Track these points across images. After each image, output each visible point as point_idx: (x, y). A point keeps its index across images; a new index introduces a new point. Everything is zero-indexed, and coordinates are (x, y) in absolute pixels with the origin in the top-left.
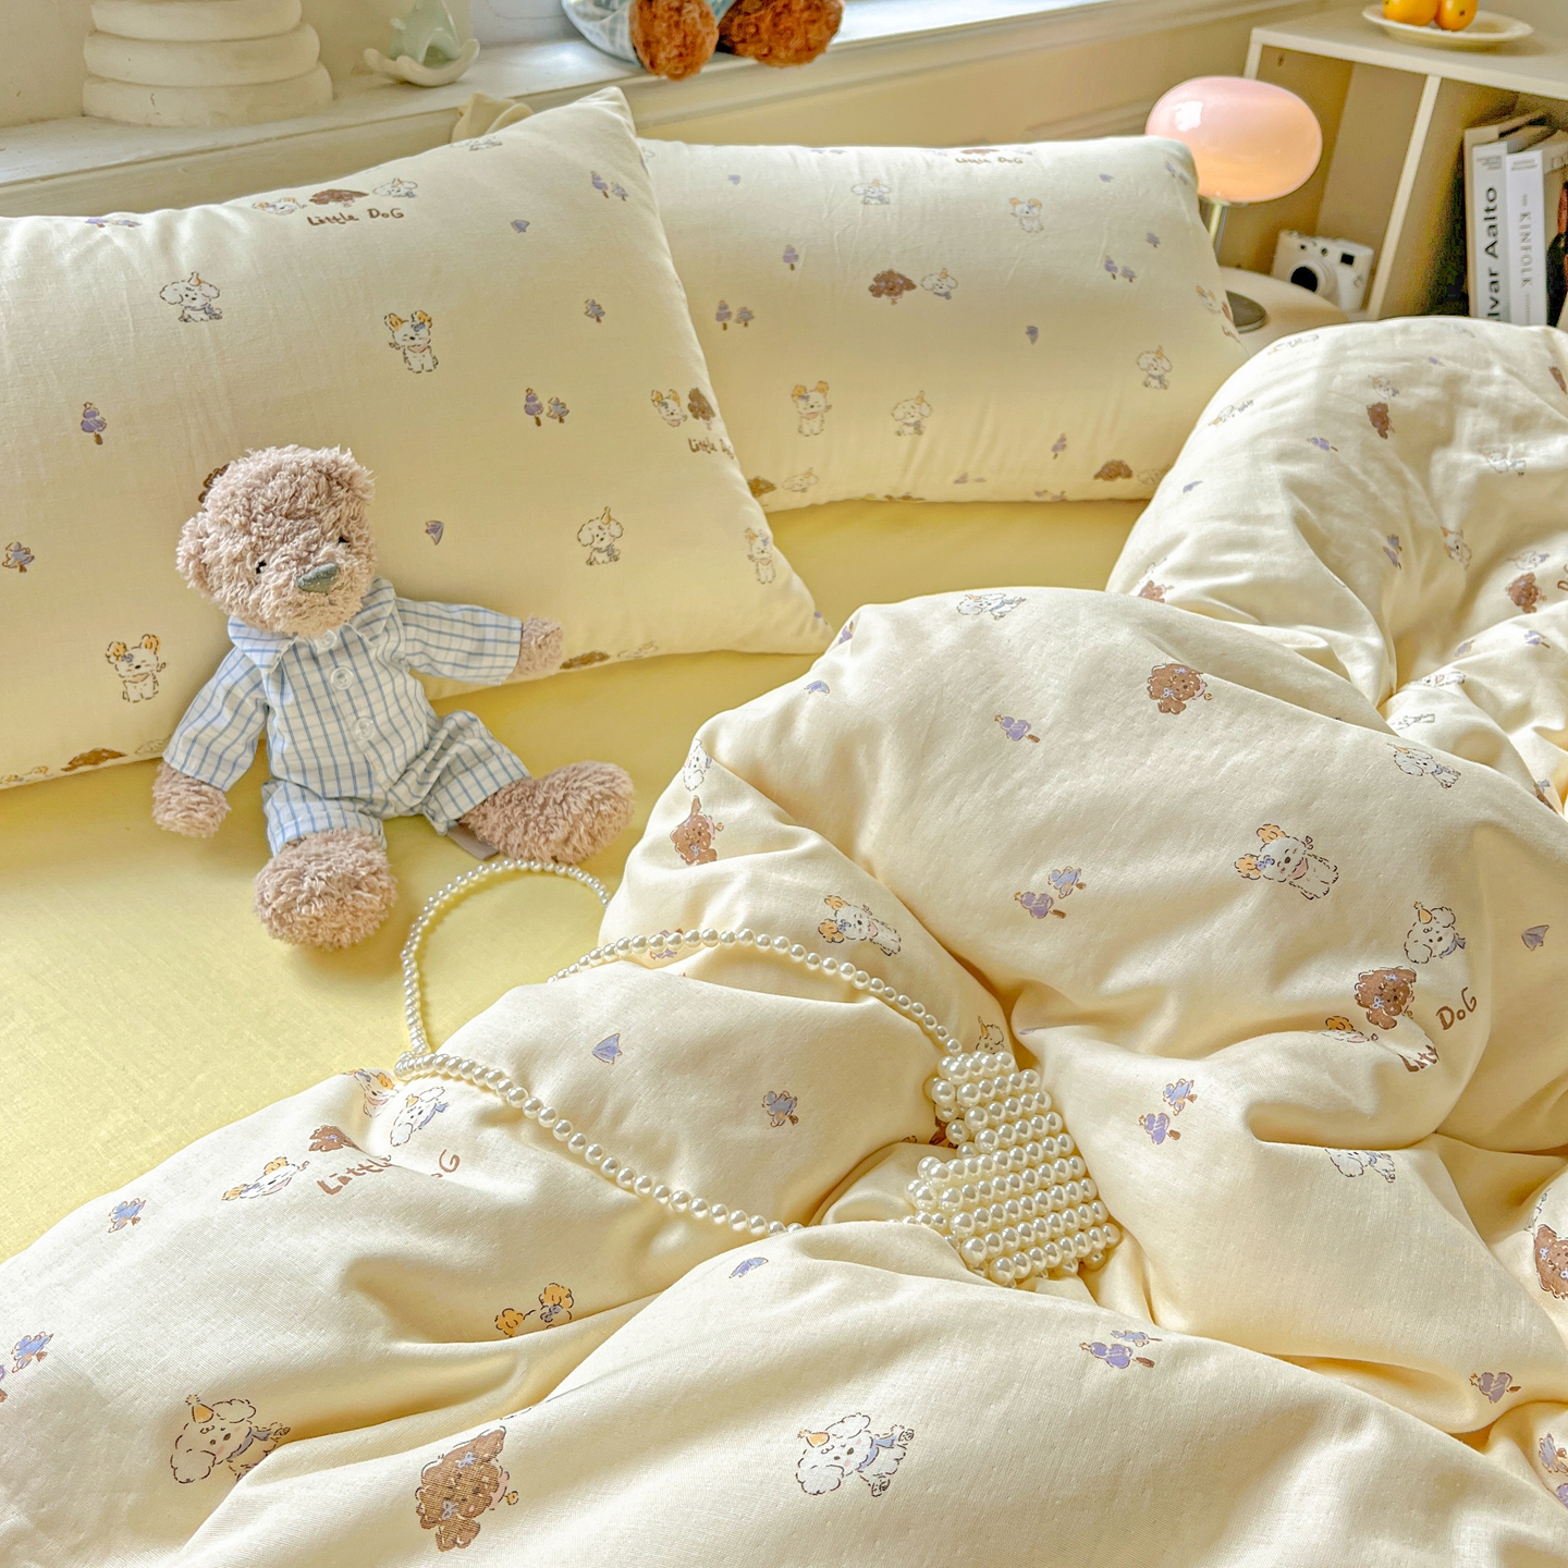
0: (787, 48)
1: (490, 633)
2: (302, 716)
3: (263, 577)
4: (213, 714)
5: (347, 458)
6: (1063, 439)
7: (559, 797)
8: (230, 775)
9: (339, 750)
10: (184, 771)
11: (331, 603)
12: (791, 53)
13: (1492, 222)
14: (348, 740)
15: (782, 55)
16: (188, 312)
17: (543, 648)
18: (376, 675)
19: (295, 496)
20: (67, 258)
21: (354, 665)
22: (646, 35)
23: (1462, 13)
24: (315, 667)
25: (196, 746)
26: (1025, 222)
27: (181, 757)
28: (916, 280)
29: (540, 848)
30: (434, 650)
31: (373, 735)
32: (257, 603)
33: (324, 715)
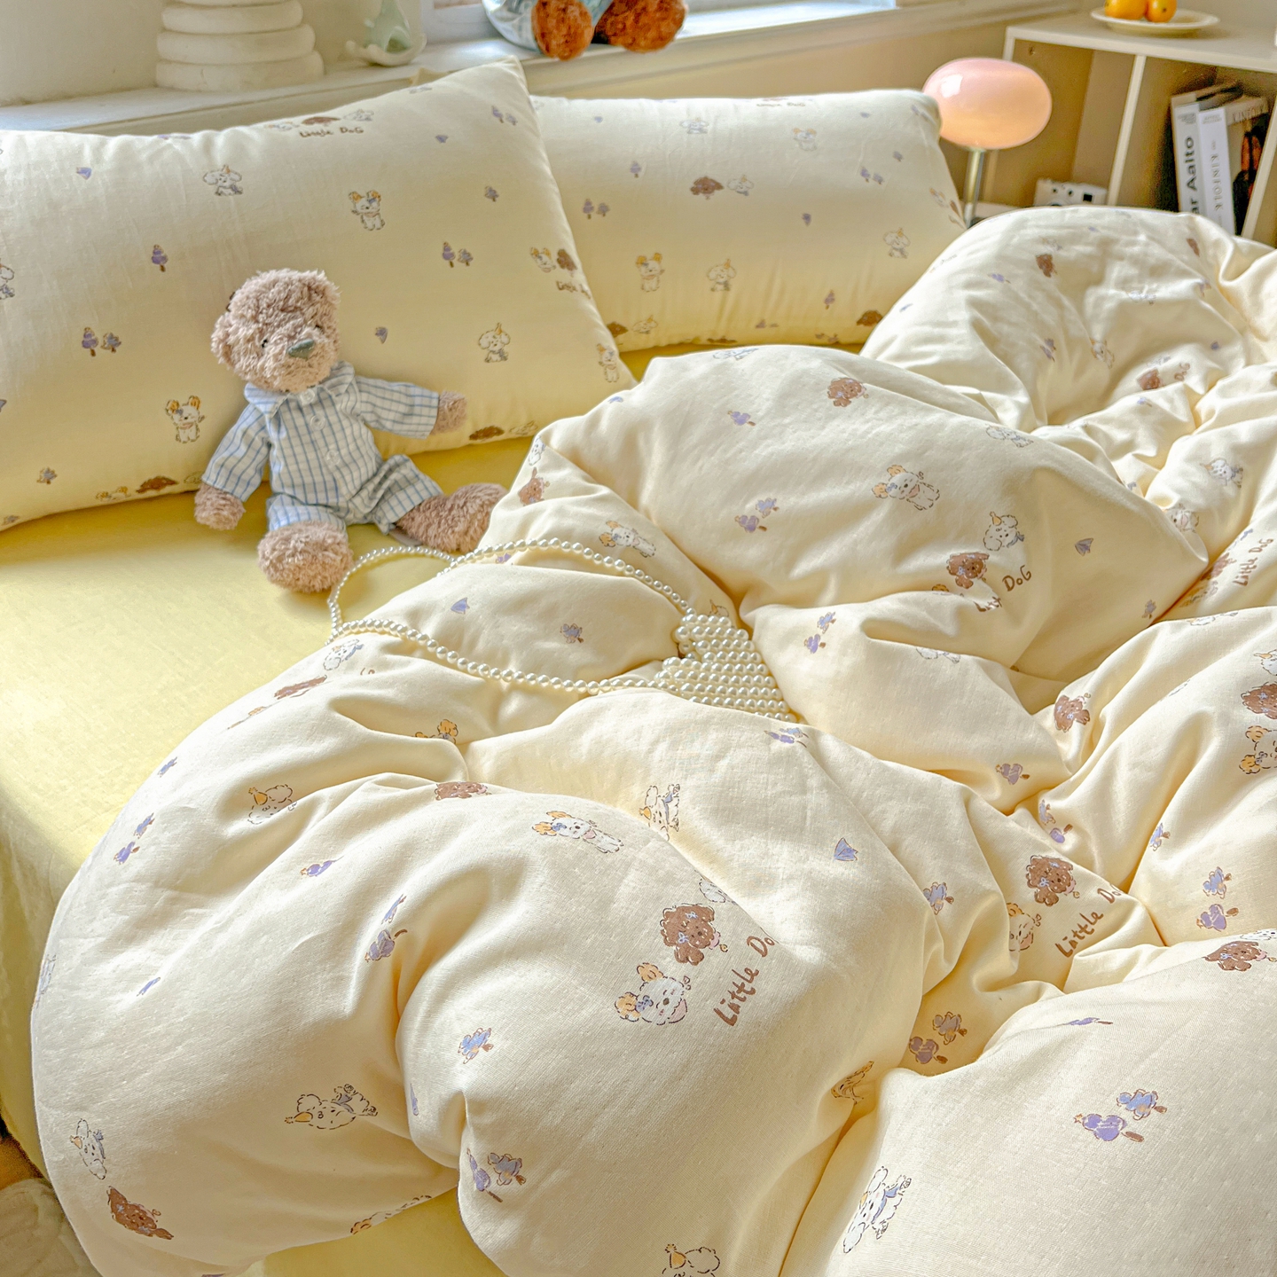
0: (646, 38)
1: (418, 401)
2: (292, 448)
3: (266, 349)
4: (234, 447)
5: (322, 276)
6: (832, 294)
7: (461, 503)
8: (245, 490)
9: (316, 472)
10: (216, 485)
11: (310, 366)
12: (649, 42)
14: (322, 464)
15: (643, 43)
16: (221, 189)
17: (453, 411)
18: (340, 421)
19: (287, 298)
20: (144, 156)
21: (326, 413)
22: (542, 28)
24: (300, 414)
25: (223, 470)
26: (804, 144)
27: (213, 477)
28: (724, 183)
29: (448, 537)
30: (380, 410)
31: (338, 462)
32: (263, 368)
33: (306, 446)
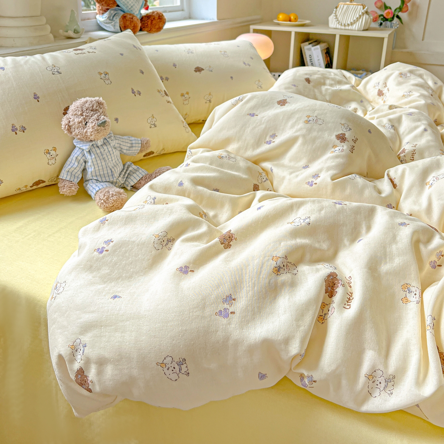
0: (155, 28)
1: (134, 142)
2: (97, 161)
3: (88, 125)
4: (73, 165)
5: (101, 99)
8: (77, 180)
9: (105, 169)
10: (67, 179)
12: (156, 29)
13: (312, 63)
14: (107, 166)
15: (154, 30)
17: (147, 144)
18: (112, 150)
19: (93, 106)
21: (107, 148)
23: (295, 19)
24: (98, 149)
25: (69, 173)
26: (224, 55)
27: (65, 176)
28: (204, 68)
30: (122, 146)
31: (113, 165)
32: (86, 132)
33: (101, 160)
